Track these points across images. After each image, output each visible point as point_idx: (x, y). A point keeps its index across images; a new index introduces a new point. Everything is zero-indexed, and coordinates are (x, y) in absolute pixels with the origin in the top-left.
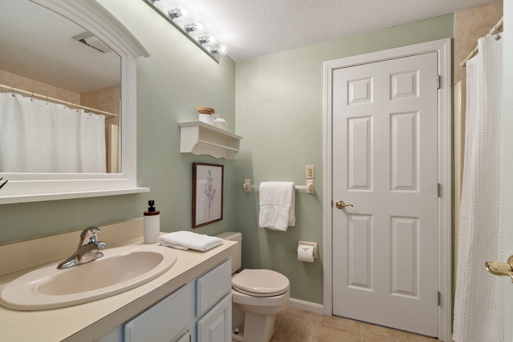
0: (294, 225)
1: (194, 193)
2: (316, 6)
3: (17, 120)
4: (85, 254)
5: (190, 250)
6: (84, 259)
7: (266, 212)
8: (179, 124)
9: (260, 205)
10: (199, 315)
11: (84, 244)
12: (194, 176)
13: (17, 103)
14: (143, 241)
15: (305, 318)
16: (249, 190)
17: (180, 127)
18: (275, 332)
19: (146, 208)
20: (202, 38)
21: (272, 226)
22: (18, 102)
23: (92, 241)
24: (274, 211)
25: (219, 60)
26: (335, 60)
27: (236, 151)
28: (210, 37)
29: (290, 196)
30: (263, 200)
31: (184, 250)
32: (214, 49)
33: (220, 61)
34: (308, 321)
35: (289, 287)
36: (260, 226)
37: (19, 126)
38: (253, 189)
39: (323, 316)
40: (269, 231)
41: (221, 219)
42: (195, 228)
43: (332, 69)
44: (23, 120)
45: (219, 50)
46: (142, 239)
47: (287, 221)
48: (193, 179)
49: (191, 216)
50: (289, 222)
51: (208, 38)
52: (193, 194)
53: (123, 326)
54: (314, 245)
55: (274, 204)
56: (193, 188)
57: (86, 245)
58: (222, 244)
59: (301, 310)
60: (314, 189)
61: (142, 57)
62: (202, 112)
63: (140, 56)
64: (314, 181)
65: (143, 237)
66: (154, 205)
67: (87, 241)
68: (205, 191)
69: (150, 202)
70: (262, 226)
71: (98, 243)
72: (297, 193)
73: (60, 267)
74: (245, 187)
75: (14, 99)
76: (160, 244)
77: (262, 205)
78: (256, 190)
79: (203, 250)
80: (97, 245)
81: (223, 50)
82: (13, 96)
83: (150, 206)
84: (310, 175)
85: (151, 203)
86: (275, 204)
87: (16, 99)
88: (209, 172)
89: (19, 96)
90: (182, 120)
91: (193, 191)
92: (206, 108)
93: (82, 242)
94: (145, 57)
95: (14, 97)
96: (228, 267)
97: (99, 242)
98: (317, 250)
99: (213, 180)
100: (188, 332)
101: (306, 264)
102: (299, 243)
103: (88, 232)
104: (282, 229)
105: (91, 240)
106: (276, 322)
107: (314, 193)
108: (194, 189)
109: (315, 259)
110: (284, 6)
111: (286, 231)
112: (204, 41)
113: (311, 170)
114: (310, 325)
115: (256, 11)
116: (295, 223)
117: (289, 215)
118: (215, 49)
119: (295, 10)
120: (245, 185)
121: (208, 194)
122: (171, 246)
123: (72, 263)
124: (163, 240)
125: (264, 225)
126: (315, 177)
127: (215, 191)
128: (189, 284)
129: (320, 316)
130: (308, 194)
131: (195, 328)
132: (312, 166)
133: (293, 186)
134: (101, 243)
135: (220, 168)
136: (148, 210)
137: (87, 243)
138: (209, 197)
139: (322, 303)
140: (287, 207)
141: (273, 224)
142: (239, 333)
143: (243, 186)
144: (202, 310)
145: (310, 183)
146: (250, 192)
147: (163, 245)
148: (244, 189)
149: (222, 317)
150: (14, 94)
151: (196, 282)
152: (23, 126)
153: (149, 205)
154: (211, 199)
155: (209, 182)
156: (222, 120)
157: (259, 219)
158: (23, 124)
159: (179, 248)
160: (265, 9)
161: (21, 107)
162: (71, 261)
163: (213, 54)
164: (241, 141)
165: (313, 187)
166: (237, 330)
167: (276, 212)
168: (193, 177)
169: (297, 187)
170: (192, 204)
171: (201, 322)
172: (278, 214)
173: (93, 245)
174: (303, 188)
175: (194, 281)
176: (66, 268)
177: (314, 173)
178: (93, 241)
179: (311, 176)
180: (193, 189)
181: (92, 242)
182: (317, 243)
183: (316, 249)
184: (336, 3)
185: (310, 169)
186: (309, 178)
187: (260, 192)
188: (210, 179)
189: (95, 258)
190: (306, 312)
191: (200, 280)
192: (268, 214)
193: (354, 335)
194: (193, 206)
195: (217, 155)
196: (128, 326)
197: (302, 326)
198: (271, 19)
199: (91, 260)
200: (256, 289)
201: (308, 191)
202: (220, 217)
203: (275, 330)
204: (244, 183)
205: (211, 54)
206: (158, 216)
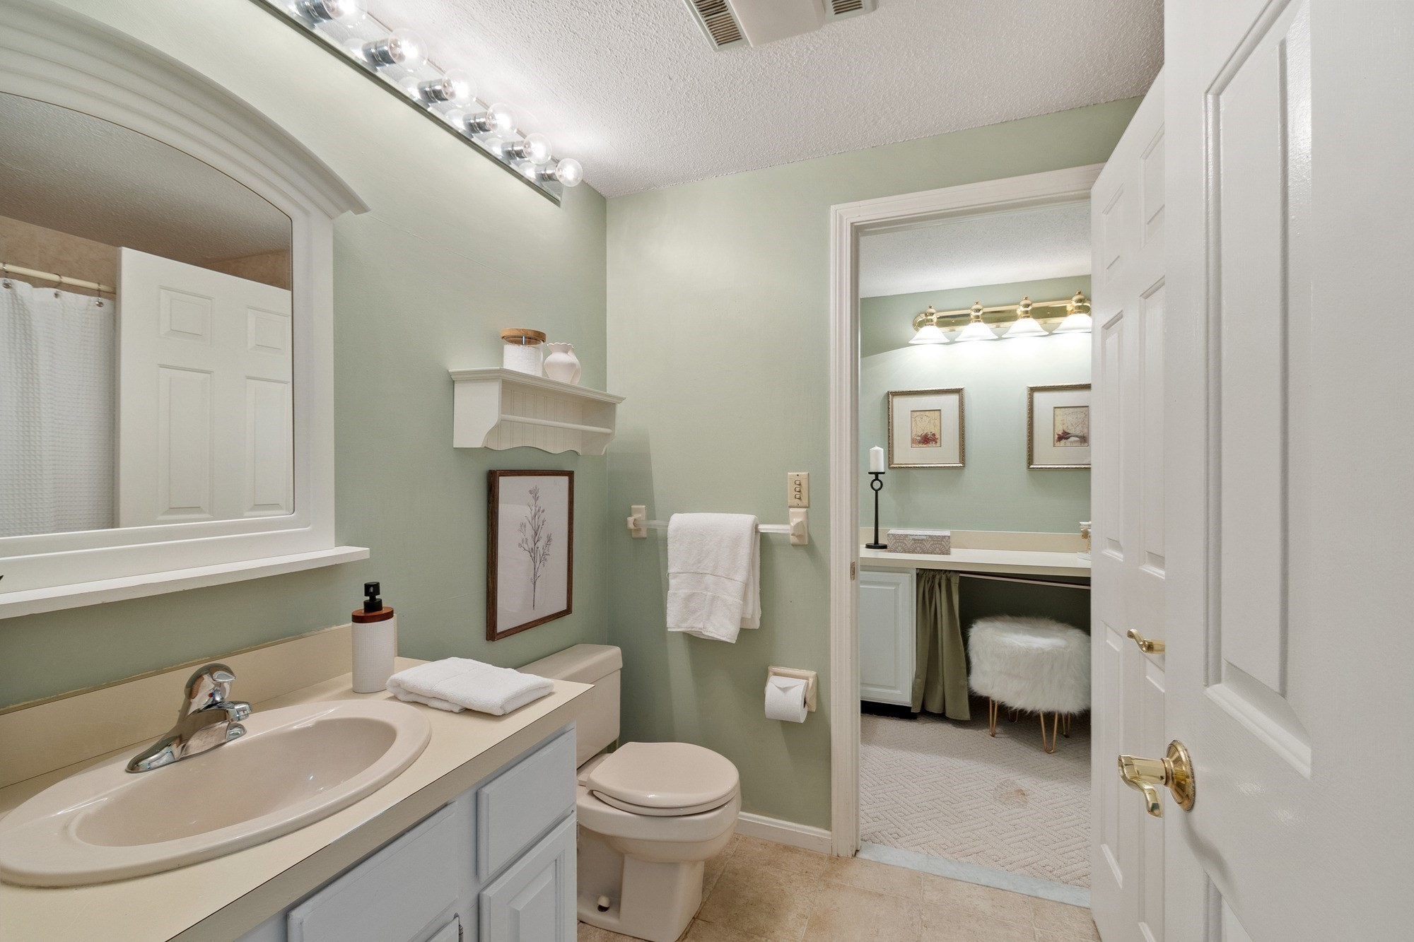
0: (757, 625)
1: (492, 551)
2: (802, 75)
3: (18, 350)
4: (197, 734)
5: (467, 711)
6: (195, 744)
7: (683, 592)
8: (449, 374)
9: (669, 574)
10: (484, 877)
11: (193, 708)
12: (490, 505)
13: (16, 306)
14: (351, 686)
15: (783, 865)
16: (644, 534)
17: (454, 381)
18: (703, 904)
19: (358, 602)
20: (513, 146)
21: (699, 629)
22: (20, 302)
23: (214, 699)
24: (706, 589)
25: (559, 198)
26: (862, 203)
27: (607, 435)
28: (532, 143)
29: (746, 550)
30: (677, 561)
31: (452, 711)
32: (545, 170)
33: (563, 199)
34: (790, 873)
35: (738, 789)
36: (669, 630)
37: (24, 366)
38: (652, 531)
39: (830, 858)
40: (695, 642)
41: (568, 611)
42: (494, 640)
43: (852, 224)
44: (34, 351)
45: (558, 175)
46: (347, 681)
47: (738, 617)
48: (488, 512)
49: (485, 611)
50: (743, 620)
51: (528, 145)
52: (490, 552)
53: (286, 915)
54: (807, 678)
55: (705, 572)
56: (490, 536)
57: (199, 711)
58: (550, 694)
59: (776, 845)
60: (809, 534)
61: (350, 213)
62: (511, 339)
63: (343, 211)
64: (807, 512)
65: (351, 673)
66: (379, 594)
67: (200, 701)
68: (521, 543)
69: (367, 587)
70: (674, 628)
71: (230, 706)
72: (764, 543)
73: (133, 767)
74: (631, 526)
75: (10, 295)
76: (392, 695)
77: (673, 573)
78: (660, 533)
79: (499, 713)
80: (227, 711)
81: (569, 173)
82: (7, 286)
83: (368, 598)
84: (798, 496)
85: (372, 590)
86: (707, 572)
87: (15, 295)
88: (535, 494)
89: (22, 287)
90: (457, 365)
91: (490, 546)
92: (523, 330)
93: (190, 704)
94: (356, 213)
95: (9, 290)
96: (568, 749)
97: (232, 702)
98: (815, 688)
99: (543, 511)
100: (454, 918)
101: (787, 725)
102: (771, 673)
103: (203, 679)
104: (724, 639)
105: (212, 698)
106: (707, 878)
107: (807, 543)
108: (492, 540)
109: (809, 713)
110: (719, 74)
111: (734, 642)
112: (519, 154)
113: (800, 485)
114: (793, 884)
115: (649, 84)
116: (761, 620)
117: (741, 602)
118: (549, 172)
119: (749, 83)
120: (631, 519)
121: (532, 549)
122: (419, 700)
123: (164, 756)
124: (399, 685)
125: (679, 627)
126: (811, 503)
127: (549, 539)
128: (457, 803)
129: (822, 858)
130: (794, 545)
131: (475, 909)
132: (804, 474)
133: (753, 525)
134: (237, 707)
135: (566, 479)
136: (362, 607)
137: (202, 706)
138: (533, 556)
139: (828, 827)
140: (738, 581)
141: (702, 623)
142: (610, 910)
143: (626, 522)
144: (491, 863)
145: (797, 516)
146: (645, 538)
147: (400, 697)
148: (631, 530)
149: (548, 878)
150: (8, 281)
151: (477, 795)
152: (35, 366)
153: (366, 595)
154: (538, 562)
155: (532, 519)
156: (570, 358)
157: (668, 611)
158: (35, 361)
159: (439, 707)
160: (671, 79)
161: (29, 316)
162: (161, 750)
163: (545, 185)
164: (620, 409)
165: (806, 528)
166: (604, 902)
167: (709, 594)
168: (488, 506)
169: (764, 528)
170: (487, 579)
171: (489, 893)
172: (714, 599)
173: (217, 712)
174: (779, 532)
175: (472, 792)
176: (150, 769)
177: (807, 492)
178: (218, 699)
179: (800, 499)
180: (488, 540)
181: (215, 704)
182: (813, 673)
183: (812, 688)
184: (851, 69)
185: (798, 482)
186: (796, 505)
187: (670, 541)
188: (537, 509)
189: (223, 741)
190: (787, 848)
191: (487, 790)
192: (689, 598)
193: (903, 909)
194: (490, 585)
195: (556, 446)
196: (296, 915)
197: (775, 888)
198: (688, 102)
199: (212, 745)
200: (652, 797)
201: (793, 540)
202: (564, 607)
203: (703, 898)
204: (631, 516)
205: (537, 184)
206: (390, 623)
